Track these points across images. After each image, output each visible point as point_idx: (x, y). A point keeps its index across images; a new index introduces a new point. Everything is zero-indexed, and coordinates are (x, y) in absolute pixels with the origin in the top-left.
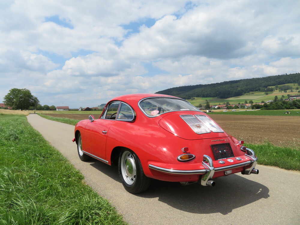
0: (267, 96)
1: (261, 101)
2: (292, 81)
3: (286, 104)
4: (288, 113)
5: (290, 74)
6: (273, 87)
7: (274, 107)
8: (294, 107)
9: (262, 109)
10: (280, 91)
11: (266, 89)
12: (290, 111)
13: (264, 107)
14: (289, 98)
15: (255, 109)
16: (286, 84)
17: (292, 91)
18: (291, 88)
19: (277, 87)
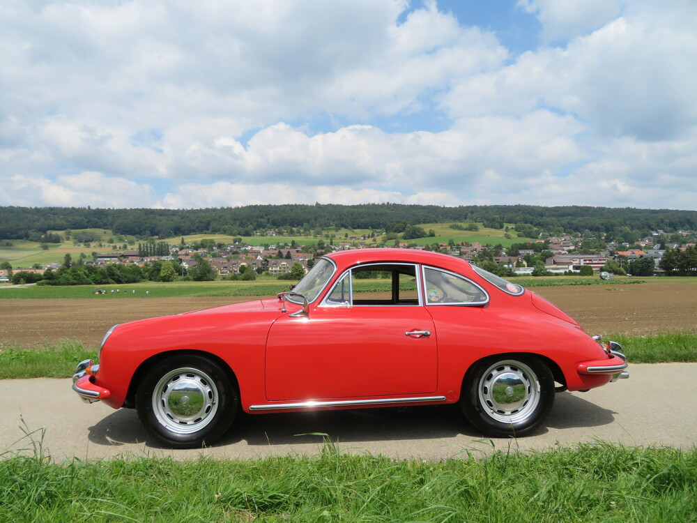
0: (46, 253)
1: (33, 264)
2: (101, 224)
3: (96, 273)
4: (100, 292)
5: (98, 209)
6: (60, 233)
7: (67, 279)
8: (110, 280)
9: (42, 284)
10: (75, 243)
11: (43, 236)
12: (103, 289)
13: (45, 279)
14: (95, 261)
15: (24, 283)
16: (88, 230)
17: (101, 245)
18: (98, 239)
19: (68, 234)
